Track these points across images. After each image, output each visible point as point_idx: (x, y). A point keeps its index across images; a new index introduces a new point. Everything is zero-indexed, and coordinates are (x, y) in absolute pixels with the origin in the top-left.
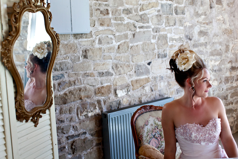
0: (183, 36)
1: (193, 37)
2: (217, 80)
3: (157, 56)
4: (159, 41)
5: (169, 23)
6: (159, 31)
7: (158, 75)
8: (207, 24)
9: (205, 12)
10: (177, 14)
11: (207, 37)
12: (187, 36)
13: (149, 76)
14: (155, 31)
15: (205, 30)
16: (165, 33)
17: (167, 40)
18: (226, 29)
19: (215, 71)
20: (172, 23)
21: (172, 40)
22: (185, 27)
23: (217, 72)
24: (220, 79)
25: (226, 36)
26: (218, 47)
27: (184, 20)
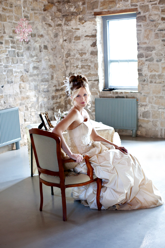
0: (23, 70)
1: (29, 70)
2: (46, 98)
3: (7, 82)
4: (8, 73)
5: (13, 62)
6: (8, 67)
7: (8, 94)
8: (38, 62)
9: (37, 55)
10: (18, 56)
11: (38, 70)
12: (25, 70)
13: (3, 94)
14: (5, 67)
15: (37, 66)
16: (12, 68)
17: (13, 73)
18: (51, 65)
19: (45, 92)
20: (15, 62)
21: (16, 72)
22: (24, 64)
23: (46, 92)
24: (49, 97)
25: (51, 69)
26: (46, 77)
27: (23, 60)
